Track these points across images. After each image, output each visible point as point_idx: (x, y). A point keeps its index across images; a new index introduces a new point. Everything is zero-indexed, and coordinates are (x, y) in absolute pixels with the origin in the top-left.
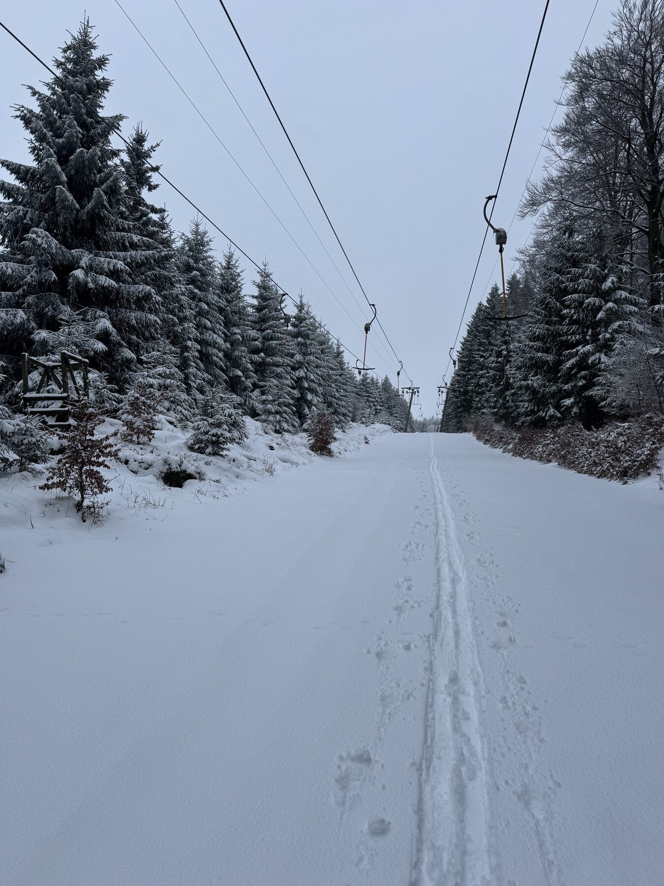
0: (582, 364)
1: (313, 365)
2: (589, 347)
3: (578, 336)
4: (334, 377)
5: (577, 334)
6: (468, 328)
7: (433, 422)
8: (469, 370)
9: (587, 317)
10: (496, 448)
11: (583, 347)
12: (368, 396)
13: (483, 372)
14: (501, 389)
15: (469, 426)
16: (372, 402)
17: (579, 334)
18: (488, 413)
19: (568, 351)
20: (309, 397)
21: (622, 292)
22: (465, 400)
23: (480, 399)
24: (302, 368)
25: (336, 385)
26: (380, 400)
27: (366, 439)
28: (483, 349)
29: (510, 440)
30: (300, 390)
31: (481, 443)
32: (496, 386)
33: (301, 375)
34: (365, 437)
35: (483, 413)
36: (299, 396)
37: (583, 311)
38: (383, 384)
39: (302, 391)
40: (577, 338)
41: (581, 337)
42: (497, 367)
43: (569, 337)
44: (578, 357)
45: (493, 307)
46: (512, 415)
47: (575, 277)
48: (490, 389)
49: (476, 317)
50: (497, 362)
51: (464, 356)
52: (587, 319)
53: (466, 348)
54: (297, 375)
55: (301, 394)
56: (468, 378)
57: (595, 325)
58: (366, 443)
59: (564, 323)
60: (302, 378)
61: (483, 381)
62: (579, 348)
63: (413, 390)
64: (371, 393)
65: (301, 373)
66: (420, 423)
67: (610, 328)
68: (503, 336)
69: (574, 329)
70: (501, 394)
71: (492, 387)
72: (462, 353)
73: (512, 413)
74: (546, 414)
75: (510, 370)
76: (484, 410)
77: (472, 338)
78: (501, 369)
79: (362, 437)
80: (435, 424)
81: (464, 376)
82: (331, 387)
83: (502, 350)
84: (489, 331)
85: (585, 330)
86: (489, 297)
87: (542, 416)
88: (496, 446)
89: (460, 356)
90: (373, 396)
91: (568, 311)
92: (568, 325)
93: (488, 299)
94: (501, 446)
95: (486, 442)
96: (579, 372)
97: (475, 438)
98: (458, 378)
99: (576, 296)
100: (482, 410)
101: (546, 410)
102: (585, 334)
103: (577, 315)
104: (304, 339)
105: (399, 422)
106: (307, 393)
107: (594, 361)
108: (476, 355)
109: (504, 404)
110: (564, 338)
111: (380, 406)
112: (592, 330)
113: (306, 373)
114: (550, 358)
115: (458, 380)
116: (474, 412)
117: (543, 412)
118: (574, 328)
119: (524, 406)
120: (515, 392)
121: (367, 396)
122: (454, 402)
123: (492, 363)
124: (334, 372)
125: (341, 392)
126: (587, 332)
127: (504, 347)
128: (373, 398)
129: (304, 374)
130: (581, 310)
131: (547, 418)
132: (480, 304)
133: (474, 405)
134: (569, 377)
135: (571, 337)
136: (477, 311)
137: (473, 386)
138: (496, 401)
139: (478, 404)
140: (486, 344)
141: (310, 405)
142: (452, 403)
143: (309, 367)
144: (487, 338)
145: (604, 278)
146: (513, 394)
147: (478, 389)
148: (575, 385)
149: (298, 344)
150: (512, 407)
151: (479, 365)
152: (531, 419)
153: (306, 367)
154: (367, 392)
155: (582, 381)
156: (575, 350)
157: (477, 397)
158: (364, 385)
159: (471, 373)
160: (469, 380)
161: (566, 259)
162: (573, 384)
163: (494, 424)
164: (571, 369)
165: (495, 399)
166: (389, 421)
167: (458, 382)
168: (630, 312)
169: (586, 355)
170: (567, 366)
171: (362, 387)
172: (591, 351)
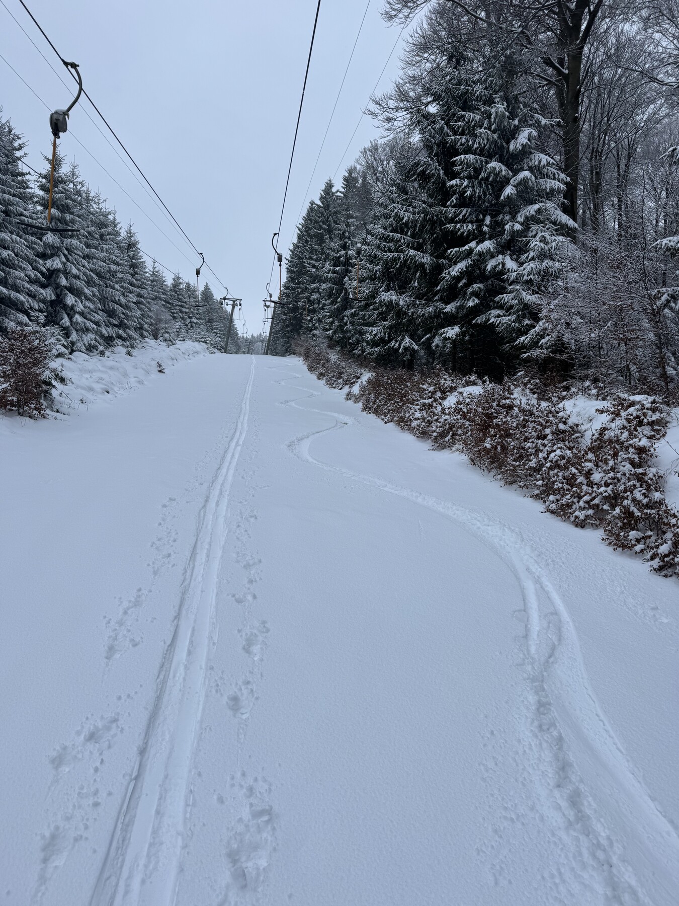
0: (475, 273)
1: (79, 253)
2: (488, 245)
3: (470, 226)
4: (120, 275)
5: (468, 222)
6: (299, 232)
7: (260, 339)
8: (299, 283)
9: (485, 194)
10: (335, 388)
11: (478, 244)
12: (181, 306)
13: (315, 285)
14: (338, 307)
15: (298, 349)
16: (186, 313)
17: (471, 222)
18: (320, 335)
19: (456, 249)
20: (70, 300)
21: (542, 156)
22: (295, 318)
23: (312, 318)
24: (59, 256)
25: (121, 287)
26: (196, 311)
27: (160, 366)
28: (315, 257)
29: (353, 379)
30: (56, 288)
31: (314, 377)
32: (332, 303)
33: (55, 266)
34: (158, 363)
35: (314, 335)
36: (54, 298)
37: (480, 185)
38: (203, 293)
39: (58, 290)
40: (469, 228)
41: (474, 227)
42: (333, 278)
43: (458, 226)
44: (469, 260)
45: (327, 207)
46: (350, 341)
47: (469, 127)
48: (323, 307)
49: (308, 219)
50: (334, 272)
51: (293, 265)
52: (485, 197)
53: (296, 255)
54: (48, 265)
55: (58, 296)
56: (298, 291)
57: (496, 209)
58: (160, 371)
59: (449, 203)
60: (58, 270)
61: (315, 296)
62: (473, 244)
63: (234, 301)
64: (186, 303)
65: (56, 263)
66: (247, 340)
67: (519, 215)
68: (341, 239)
69: (465, 215)
70: (337, 314)
71: (324, 305)
72: (291, 262)
73: (349, 338)
74: (400, 345)
75: (351, 284)
76: (316, 332)
77: (303, 244)
78: (339, 282)
79: (154, 363)
80: (262, 341)
81: (293, 289)
82: (113, 288)
83: (340, 257)
84: (322, 235)
85: (481, 216)
86: (323, 194)
87: (395, 347)
88: (334, 386)
89: (289, 264)
90: (187, 306)
91: (458, 182)
92: (454, 206)
93: (322, 196)
94: (341, 387)
95: (321, 376)
96: (467, 285)
97: (305, 368)
98: (287, 291)
99: (470, 157)
100: (313, 331)
101: (399, 339)
102: (480, 222)
103: (471, 189)
104: (62, 212)
105: (220, 339)
106: (66, 294)
107: (496, 267)
108: (308, 264)
109: (341, 326)
110: (450, 226)
111: (197, 318)
112: (492, 218)
113: (64, 264)
114: (426, 259)
115: (286, 293)
116: (304, 333)
117: (396, 342)
118: (464, 212)
119: (372, 332)
120: (355, 312)
121: (179, 306)
122: (282, 319)
123: (328, 273)
124: (119, 268)
125: (128, 296)
126: (483, 220)
127: (343, 252)
128: (188, 308)
129: (60, 266)
130: (476, 182)
131: (400, 351)
132: (312, 203)
133: (305, 325)
134: (453, 292)
135: (461, 226)
136: (308, 211)
137: (303, 302)
138: (332, 323)
139: (309, 324)
140: (319, 252)
141: (72, 313)
142: (280, 320)
143: (71, 255)
144: (320, 245)
145: (513, 134)
146: (353, 315)
147: (309, 306)
148: (462, 307)
149: (52, 219)
150: (350, 331)
151: (310, 276)
152: (380, 351)
153: (65, 256)
154: (179, 300)
155: (474, 300)
156: (467, 247)
157: (308, 315)
158: (176, 292)
159: (301, 285)
160: (299, 294)
161: (453, 98)
162: (458, 305)
163: (329, 351)
164: (458, 279)
165: (331, 319)
166: (205, 338)
167: (287, 296)
168: (550, 190)
169: (484, 257)
170: (453, 273)
171: (173, 293)
172: (492, 250)
